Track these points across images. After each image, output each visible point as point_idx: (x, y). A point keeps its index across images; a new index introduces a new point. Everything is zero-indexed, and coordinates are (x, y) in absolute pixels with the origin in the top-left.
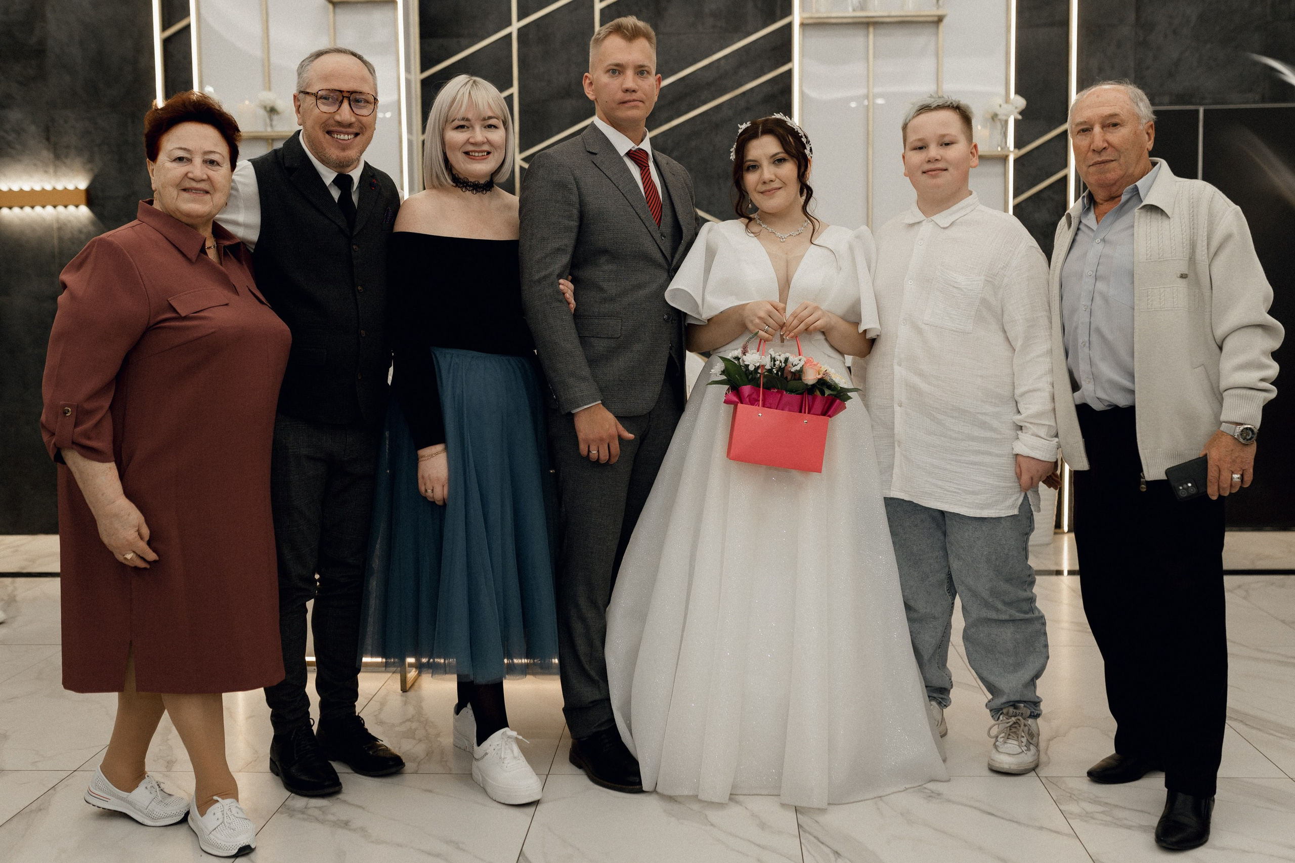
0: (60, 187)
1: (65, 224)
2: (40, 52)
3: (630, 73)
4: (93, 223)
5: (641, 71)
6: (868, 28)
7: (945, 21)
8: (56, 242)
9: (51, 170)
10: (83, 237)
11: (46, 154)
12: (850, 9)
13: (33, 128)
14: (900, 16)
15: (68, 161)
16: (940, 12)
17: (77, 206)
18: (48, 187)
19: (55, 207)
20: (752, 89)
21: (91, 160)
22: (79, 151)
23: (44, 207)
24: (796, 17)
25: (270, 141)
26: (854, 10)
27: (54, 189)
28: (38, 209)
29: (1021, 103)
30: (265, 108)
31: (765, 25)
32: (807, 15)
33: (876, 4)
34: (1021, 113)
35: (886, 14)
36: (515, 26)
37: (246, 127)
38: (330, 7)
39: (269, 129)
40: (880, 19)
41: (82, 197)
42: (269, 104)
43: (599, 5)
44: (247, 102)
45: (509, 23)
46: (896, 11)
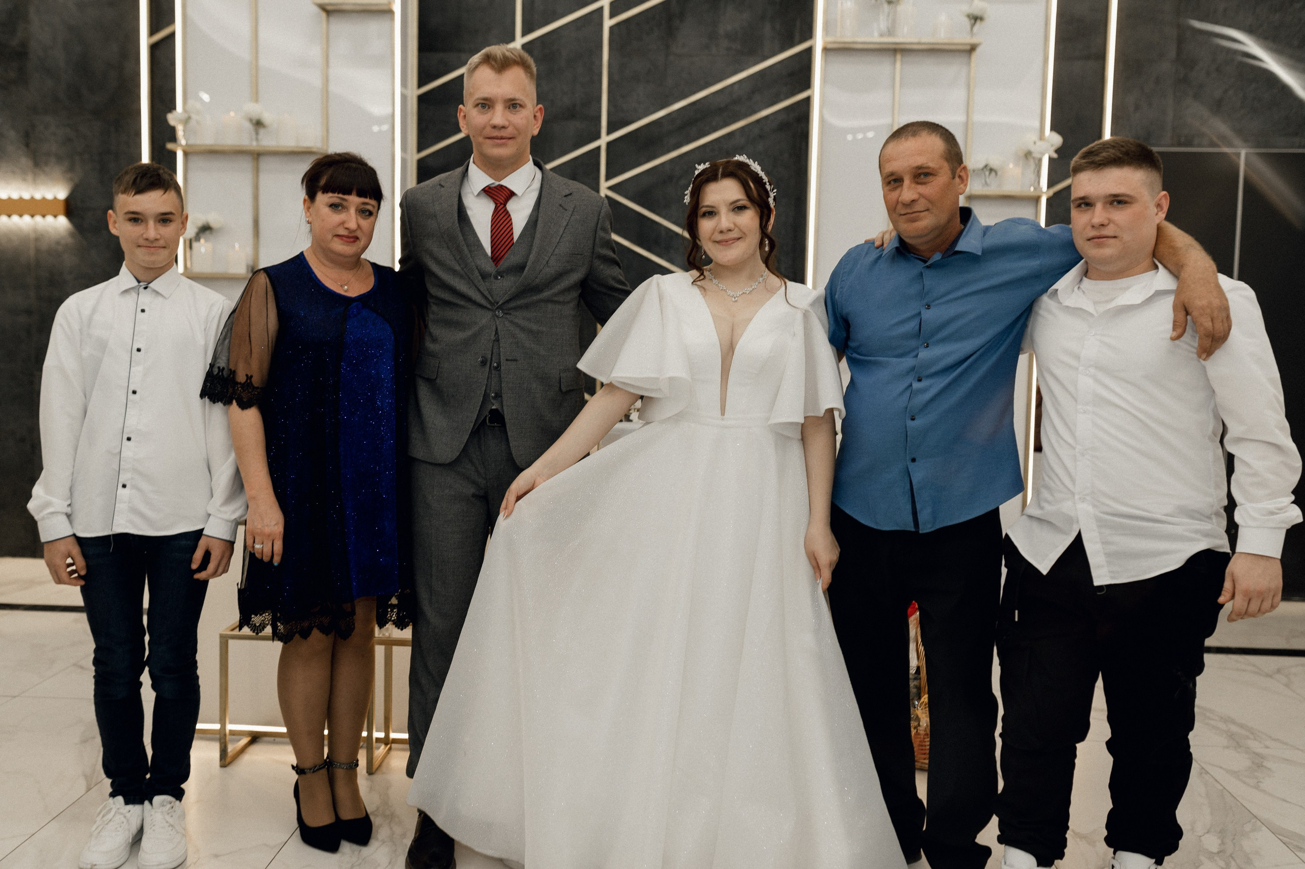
0: (38, 196)
1: (42, 235)
2: (21, 54)
3: (499, 108)
4: (72, 235)
5: (513, 105)
6: (895, 56)
7: (979, 50)
8: (32, 253)
9: (30, 177)
10: (60, 248)
11: (25, 162)
12: (876, 34)
13: (12, 134)
14: (933, 44)
15: (47, 169)
16: (974, 41)
17: (55, 216)
18: (26, 196)
19: (32, 216)
20: (767, 117)
21: (71, 169)
22: (59, 159)
23: (21, 216)
24: (819, 41)
25: (255, 156)
26: (881, 35)
27: (32, 198)
28: (15, 218)
29: (1057, 140)
30: (251, 120)
31: (783, 49)
32: (830, 39)
33: (906, 30)
34: (1057, 151)
35: (916, 40)
36: (519, 42)
37: (230, 140)
38: (324, 15)
39: (254, 143)
40: (908, 47)
41: (61, 207)
42: (255, 116)
43: (608, 23)
44: (232, 114)
45: (512, 39)
46: (927, 38)
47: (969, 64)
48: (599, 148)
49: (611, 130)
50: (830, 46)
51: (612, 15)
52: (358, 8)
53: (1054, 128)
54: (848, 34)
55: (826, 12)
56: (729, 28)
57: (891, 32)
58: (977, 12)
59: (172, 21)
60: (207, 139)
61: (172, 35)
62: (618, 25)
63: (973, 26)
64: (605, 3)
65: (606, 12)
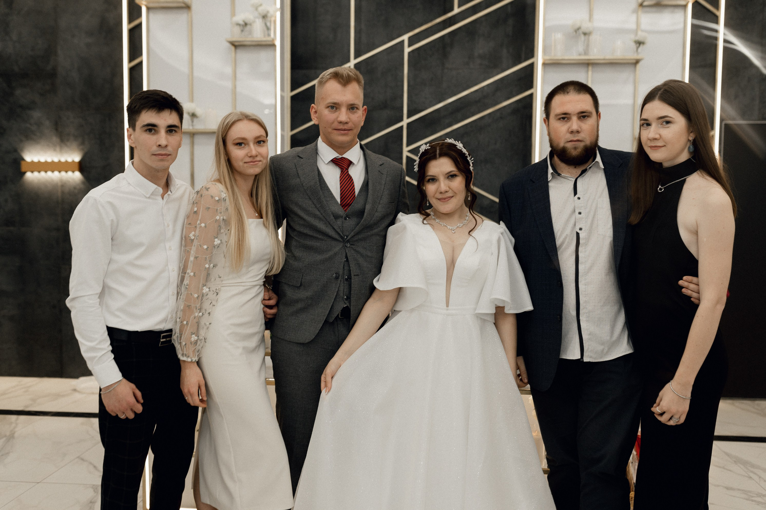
0: (63, 160)
1: (65, 183)
2: (53, 75)
3: (344, 109)
4: (84, 183)
5: (352, 108)
6: (588, 67)
7: (641, 63)
8: (59, 194)
9: (58, 149)
10: (76, 191)
11: (55, 139)
12: (577, 54)
13: (47, 123)
14: (612, 59)
15: (68, 144)
16: (638, 57)
17: (73, 172)
18: (56, 160)
19: (60, 172)
20: (504, 107)
21: (83, 143)
22: (76, 137)
23: (53, 172)
24: (540, 58)
25: (192, 135)
26: (580, 55)
27: (60, 161)
28: (49, 173)
30: (188, 113)
31: (514, 65)
32: (547, 57)
33: (595, 50)
35: (602, 57)
36: (353, 62)
38: (233, 48)
39: (191, 128)
40: (596, 61)
41: (77, 166)
42: (191, 110)
43: (407, 50)
45: (348, 61)
46: (609, 56)
47: (635, 72)
48: (402, 127)
49: (409, 116)
50: (547, 62)
51: (410, 45)
52: (254, 43)
54: (559, 54)
55: (544, 41)
56: (481, 51)
57: (586, 53)
58: (641, 39)
59: (141, 54)
61: (141, 63)
62: (413, 51)
63: (638, 48)
64: (405, 38)
65: (406, 43)
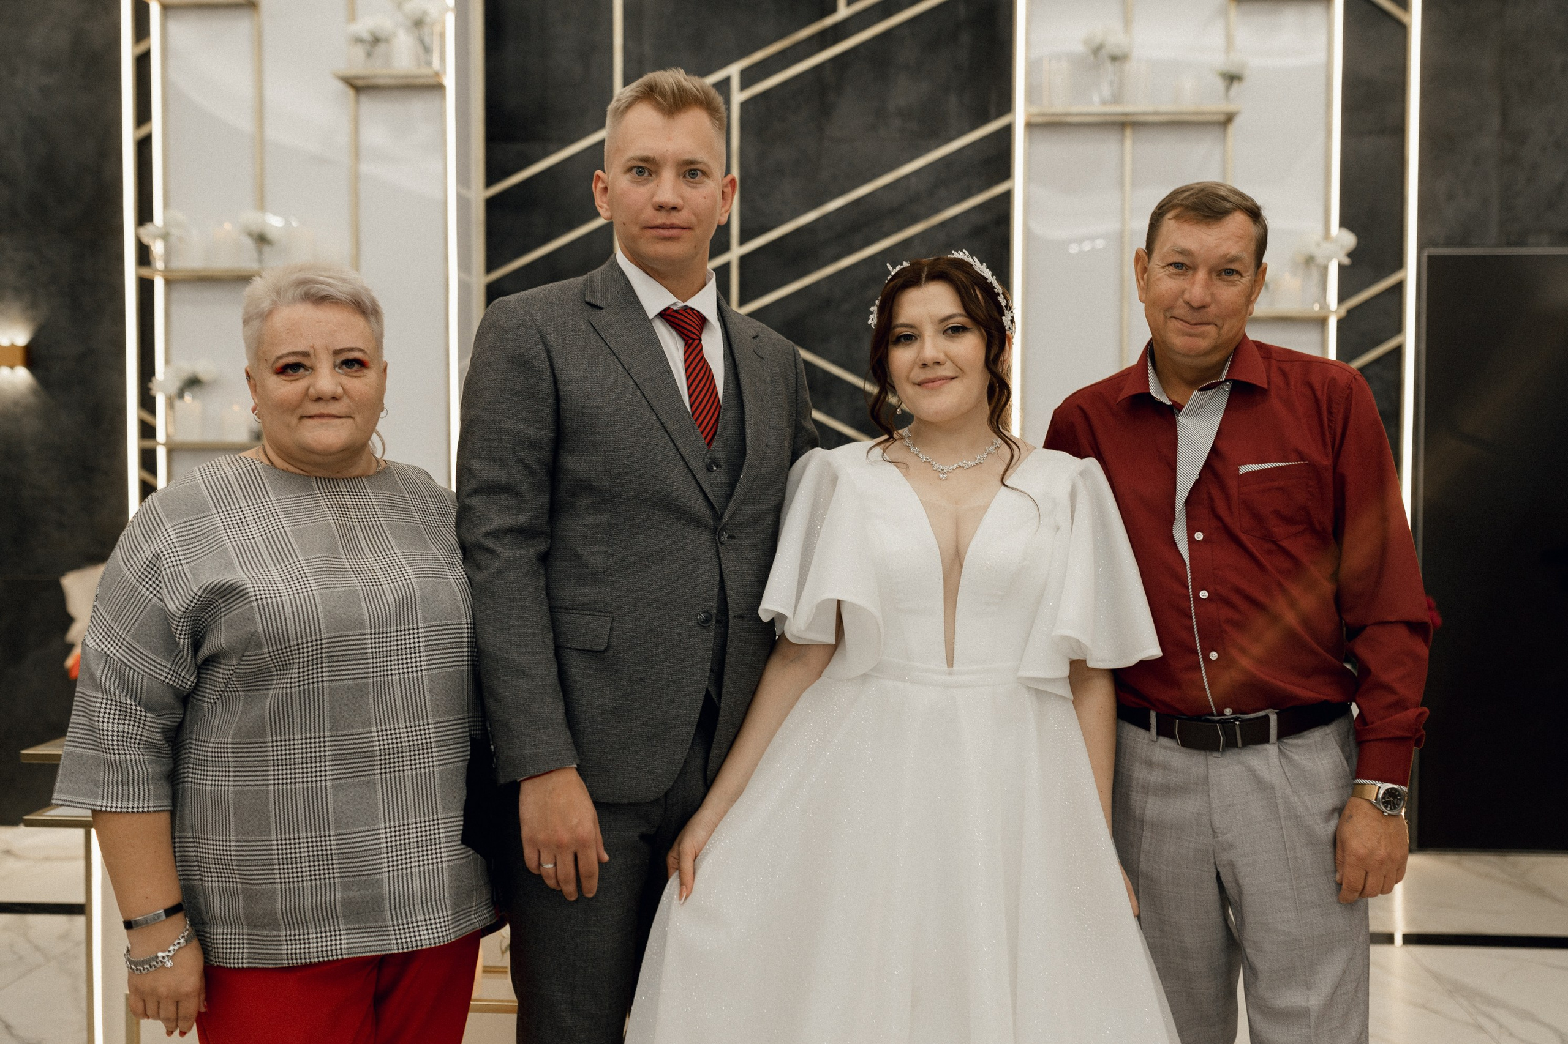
3: (668, 175)
5: (690, 170)
6: (1124, 131)
7: (1236, 121)
12: (1098, 102)
14: (1176, 115)
16: (1230, 108)
24: (1020, 115)
26: (1104, 104)
29: (1349, 240)
30: (250, 235)
31: (974, 127)
32: (1035, 110)
33: (1138, 95)
34: (1350, 255)
35: (1154, 110)
37: (224, 262)
38: (351, 93)
39: (256, 266)
40: (1142, 118)
42: (255, 228)
43: (738, 97)
44: (228, 226)
46: (1168, 107)
47: (1224, 138)
48: (728, 264)
49: (743, 241)
50: (1035, 120)
51: (743, 88)
52: (399, 82)
53: (1344, 223)
54: (1060, 104)
55: (1027, 74)
56: (902, 102)
57: (1116, 100)
58: (1233, 70)
60: (192, 261)
62: (751, 100)
63: (1228, 88)
64: (733, 71)
65: (735, 83)
